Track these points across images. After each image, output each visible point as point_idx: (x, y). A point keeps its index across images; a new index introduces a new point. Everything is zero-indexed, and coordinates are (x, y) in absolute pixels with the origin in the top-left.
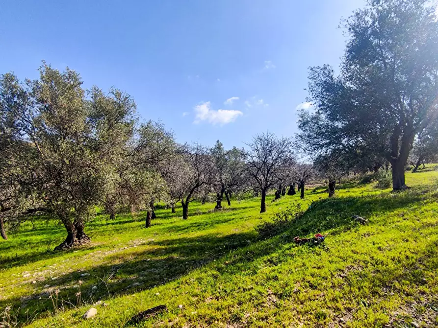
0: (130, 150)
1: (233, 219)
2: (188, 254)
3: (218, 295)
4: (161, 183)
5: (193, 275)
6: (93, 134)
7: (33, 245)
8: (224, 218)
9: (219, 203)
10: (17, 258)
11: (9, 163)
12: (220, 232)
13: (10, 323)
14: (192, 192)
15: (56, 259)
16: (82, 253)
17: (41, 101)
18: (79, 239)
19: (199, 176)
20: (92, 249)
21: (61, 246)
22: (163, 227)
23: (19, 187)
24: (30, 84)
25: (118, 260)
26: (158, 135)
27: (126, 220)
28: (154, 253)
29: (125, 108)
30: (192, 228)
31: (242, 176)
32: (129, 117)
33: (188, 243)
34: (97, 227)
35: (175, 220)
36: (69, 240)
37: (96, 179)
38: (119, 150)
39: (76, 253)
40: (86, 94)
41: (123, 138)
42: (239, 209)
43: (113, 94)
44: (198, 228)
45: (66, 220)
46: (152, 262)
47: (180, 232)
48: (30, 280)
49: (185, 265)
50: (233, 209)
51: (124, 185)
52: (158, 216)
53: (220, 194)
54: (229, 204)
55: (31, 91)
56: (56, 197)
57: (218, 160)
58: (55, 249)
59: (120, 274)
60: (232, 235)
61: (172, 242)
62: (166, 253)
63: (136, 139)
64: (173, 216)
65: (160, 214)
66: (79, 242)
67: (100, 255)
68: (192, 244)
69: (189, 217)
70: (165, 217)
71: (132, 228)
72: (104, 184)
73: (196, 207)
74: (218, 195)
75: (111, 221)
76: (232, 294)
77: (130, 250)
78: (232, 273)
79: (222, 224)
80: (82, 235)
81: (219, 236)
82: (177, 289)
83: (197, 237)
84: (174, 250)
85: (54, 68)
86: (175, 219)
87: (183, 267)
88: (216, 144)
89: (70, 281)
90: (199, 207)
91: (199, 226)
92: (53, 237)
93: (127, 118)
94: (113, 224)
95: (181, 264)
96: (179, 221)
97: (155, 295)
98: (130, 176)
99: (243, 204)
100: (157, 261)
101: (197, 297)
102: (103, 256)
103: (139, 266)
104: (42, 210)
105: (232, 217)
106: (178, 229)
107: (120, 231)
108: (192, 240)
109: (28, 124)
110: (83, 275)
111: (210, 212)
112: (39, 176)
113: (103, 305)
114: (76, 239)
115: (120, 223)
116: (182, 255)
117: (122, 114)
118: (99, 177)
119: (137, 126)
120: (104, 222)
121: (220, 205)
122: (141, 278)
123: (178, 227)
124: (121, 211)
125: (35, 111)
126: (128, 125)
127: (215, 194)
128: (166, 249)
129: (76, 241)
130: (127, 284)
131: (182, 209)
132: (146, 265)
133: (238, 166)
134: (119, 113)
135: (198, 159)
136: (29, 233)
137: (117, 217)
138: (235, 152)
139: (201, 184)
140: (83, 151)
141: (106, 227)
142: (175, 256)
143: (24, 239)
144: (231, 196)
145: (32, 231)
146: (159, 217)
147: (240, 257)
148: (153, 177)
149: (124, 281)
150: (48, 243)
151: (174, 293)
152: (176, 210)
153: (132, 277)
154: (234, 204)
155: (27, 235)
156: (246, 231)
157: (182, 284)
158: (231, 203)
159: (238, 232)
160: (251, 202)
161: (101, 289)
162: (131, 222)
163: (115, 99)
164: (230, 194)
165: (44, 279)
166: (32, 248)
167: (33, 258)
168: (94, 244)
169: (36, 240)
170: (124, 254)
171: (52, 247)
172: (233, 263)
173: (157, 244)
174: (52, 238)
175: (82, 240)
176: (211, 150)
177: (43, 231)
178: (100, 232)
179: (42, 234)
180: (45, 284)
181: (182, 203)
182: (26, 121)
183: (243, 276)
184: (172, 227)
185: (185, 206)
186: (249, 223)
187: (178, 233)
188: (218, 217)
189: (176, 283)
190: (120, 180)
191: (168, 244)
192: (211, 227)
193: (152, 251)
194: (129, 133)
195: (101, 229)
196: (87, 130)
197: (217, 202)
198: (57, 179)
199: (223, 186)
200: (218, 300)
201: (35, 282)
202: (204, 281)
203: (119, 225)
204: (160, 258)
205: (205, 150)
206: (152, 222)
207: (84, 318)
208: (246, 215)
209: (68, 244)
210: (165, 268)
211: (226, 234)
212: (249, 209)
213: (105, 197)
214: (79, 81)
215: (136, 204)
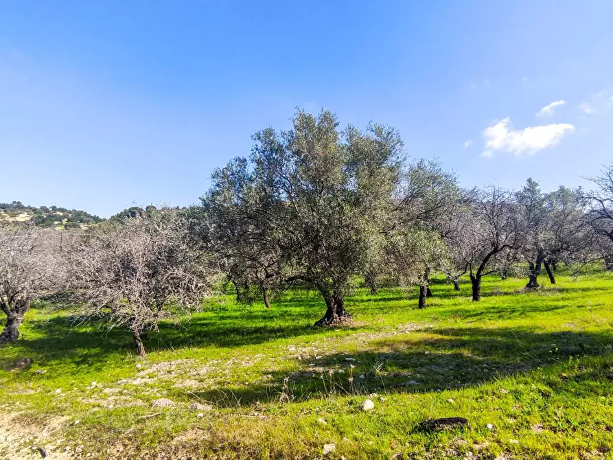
0: (397, 203)
1: (563, 307)
2: (485, 353)
3: (553, 424)
4: (440, 247)
5: (505, 385)
6: (352, 185)
7: (293, 318)
8: (545, 303)
9: (533, 279)
10: (281, 330)
11: (272, 225)
12: (539, 325)
13: (289, 396)
14: (486, 260)
15: (318, 336)
16: (343, 333)
17: (298, 153)
18: (339, 316)
19: (498, 235)
20: (354, 329)
21: (321, 321)
22: (443, 310)
23: (279, 252)
24: (285, 136)
25: (387, 348)
26: (434, 179)
27: (391, 296)
28: (434, 344)
29: (388, 147)
30: (490, 315)
31: (580, 235)
32: (394, 158)
33: (484, 336)
34: (357, 303)
35: (460, 301)
36: (329, 315)
37: (357, 242)
38: (383, 202)
39: (337, 332)
40: (339, 136)
41: (387, 188)
42: (574, 290)
43: (373, 131)
44: (498, 315)
45: (326, 292)
46: (432, 357)
47: (470, 319)
48: (296, 356)
49: (482, 369)
50: (561, 291)
51: (391, 250)
52: (435, 293)
53: (535, 265)
54: (553, 281)
55: (287, 143)
56: (314, 263)
57: (530, 209)
58: (316, 323)
59: (391, 366)
60: (564, 334)
61: (460, 332)
62: (452, 347)
63: (404, 186)
64: (456, 295)
65: (436, 290)
66: (340, 319)
67: (364, 339)
68: (491, 338)
69: (482, 299)
70: (445, 296)
71: (400, 307)
72: (367, 248)
73: (493, 284)
74: (532, 268)
75: (373, 297)
76: (583, 430)
77: (401, 337)
78: (578, 395)
79: (542, 313)
80: (342, 311)
81: (538, 331)
82: (479, 400)
83: (499, 329)
84: (463, 344)
85: (307, 112)
86: (460, 299)
87: (480, 370)
88: (525, 184)
89: (335, 364)
90: (498, 284)
91: (499, 312)
92: (311, 310)
93: (391, 161)
94: (375, 301)
95: (476, 366)
96: (466, 303)
97: (448, 402)
98: (399, 237)
99: (581, 282)
100: (440, 357)
101: (515, 418)
102: (368, 340)
103: (414, 360)
104: (302, 278)
105: (560, 303)
106: (466, 314)
107: (385, 311)
108: (491, 333)
109: (286, 180)
110: (347, 359)
111: (517, 293)
112: (298, 239)
113: (379, 399)
114: (337, 315)
115: (385, 300)
116: (476, 352)
117: (385, 155)
118: (360, 239)
119: (405, 169)
120: (365, 298)
121: (535, 282)
122: (418, 376)
123: (466, 311)
124: (387, 284)
125: (291, 166)
126: (391, 169)
127: (527, 265)
128: (451, 341)
129: (336, 318)
130: (400, 380)
131: (470, 286)
132: (423, 360)
133: (570, 218)
134: (381, 155)
135: (495, 210)
136: (288, 303)
137: (380, 292)
138: (562, 195)
139: (502, 248)
140: (342, 208)
141: (367, 304)
142: (466, 352)
143: (284, 309)
144: (555, 268)
145: (290, 301)
146: (436, 296)
147: (591, 370)
148: (430, 239)
149: (396, 376)
150: (308, 316)
151: (476, 405)
152: (461, 286)
153: (405, 372)
154: (562, 281)
155: (286, 306)
156: (591, 329)
157: (487, 394)
158: (555, 279)
159: (576, 329)
160: (598, 280)
161: (370, 380)
162: (397, 299)
163: (375, 137)
164: (553, 264)
165: (308, 357)
166: (293, 320)
167: (295, 331)
168: (357, 324)
169: (295, 312)
170: (394, 341)
171: (313, 322)
172: (578, 378)
173: (437, 333)
174: (310, 312)
175: (343, 318)
176: (517, 195)
177: (301, 303)
178: (360, 309)
179: (300, 306)
180: (310, 363)
181: (471, 276)
182: (284, 177)
183: (603, 403)
184: (457, 312)
185: (475, 282)
186: (598, 316)
187: (466, 320)
188: (532, 301)
189: (476, 391)
190: (385, 243)
191: (453, 335)
192: (523, 316)
193: (430, 341)
194: (395, 180)
195: (362, 306)
196: (344, 182)
197: (530, 277)
198: (315, 243)
199: (541, 251)
200: (555, 432)
201: (300, 358)
202: (524, 397)
203: (383, 303)
204: (443, 352)
205: (507, 196)
206: (427, 301)
207: (361, 408)
208: (590, 301)
209: (328, 320)
210: (451, 367)
211: (550, 330)
212: (596, 292)
213: (368, 266)
214: (336, 122)
215: (406, 275)
